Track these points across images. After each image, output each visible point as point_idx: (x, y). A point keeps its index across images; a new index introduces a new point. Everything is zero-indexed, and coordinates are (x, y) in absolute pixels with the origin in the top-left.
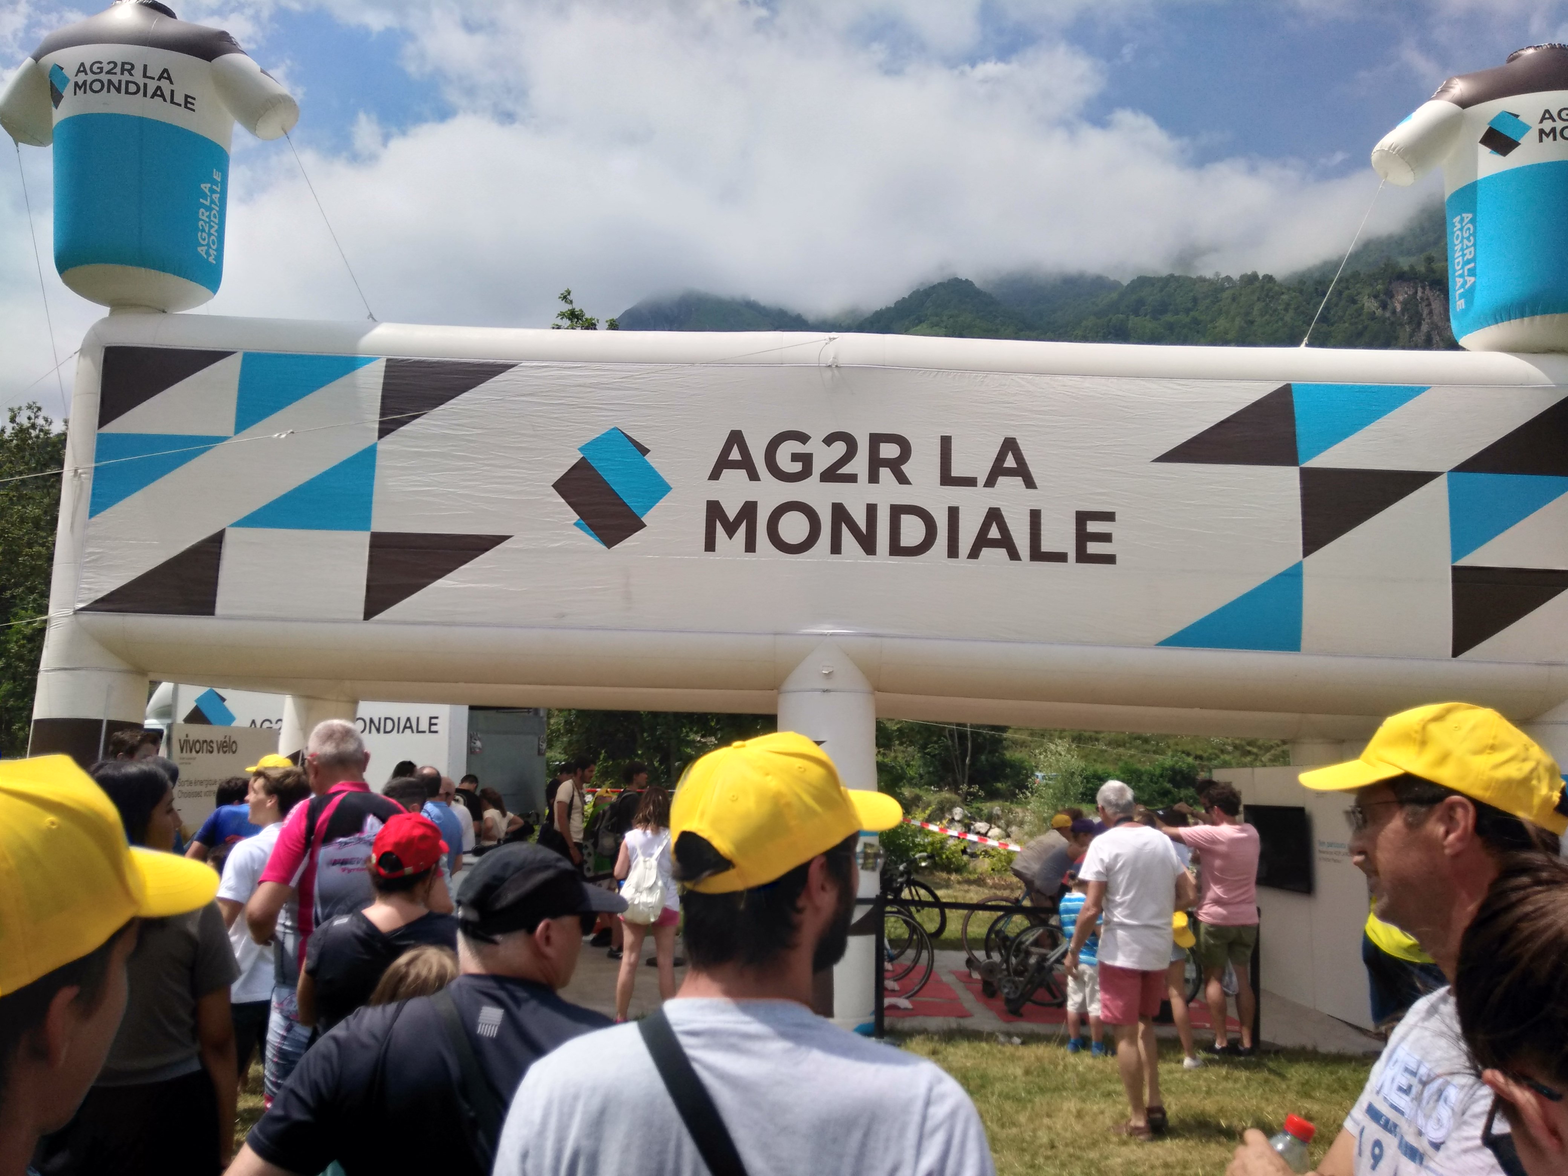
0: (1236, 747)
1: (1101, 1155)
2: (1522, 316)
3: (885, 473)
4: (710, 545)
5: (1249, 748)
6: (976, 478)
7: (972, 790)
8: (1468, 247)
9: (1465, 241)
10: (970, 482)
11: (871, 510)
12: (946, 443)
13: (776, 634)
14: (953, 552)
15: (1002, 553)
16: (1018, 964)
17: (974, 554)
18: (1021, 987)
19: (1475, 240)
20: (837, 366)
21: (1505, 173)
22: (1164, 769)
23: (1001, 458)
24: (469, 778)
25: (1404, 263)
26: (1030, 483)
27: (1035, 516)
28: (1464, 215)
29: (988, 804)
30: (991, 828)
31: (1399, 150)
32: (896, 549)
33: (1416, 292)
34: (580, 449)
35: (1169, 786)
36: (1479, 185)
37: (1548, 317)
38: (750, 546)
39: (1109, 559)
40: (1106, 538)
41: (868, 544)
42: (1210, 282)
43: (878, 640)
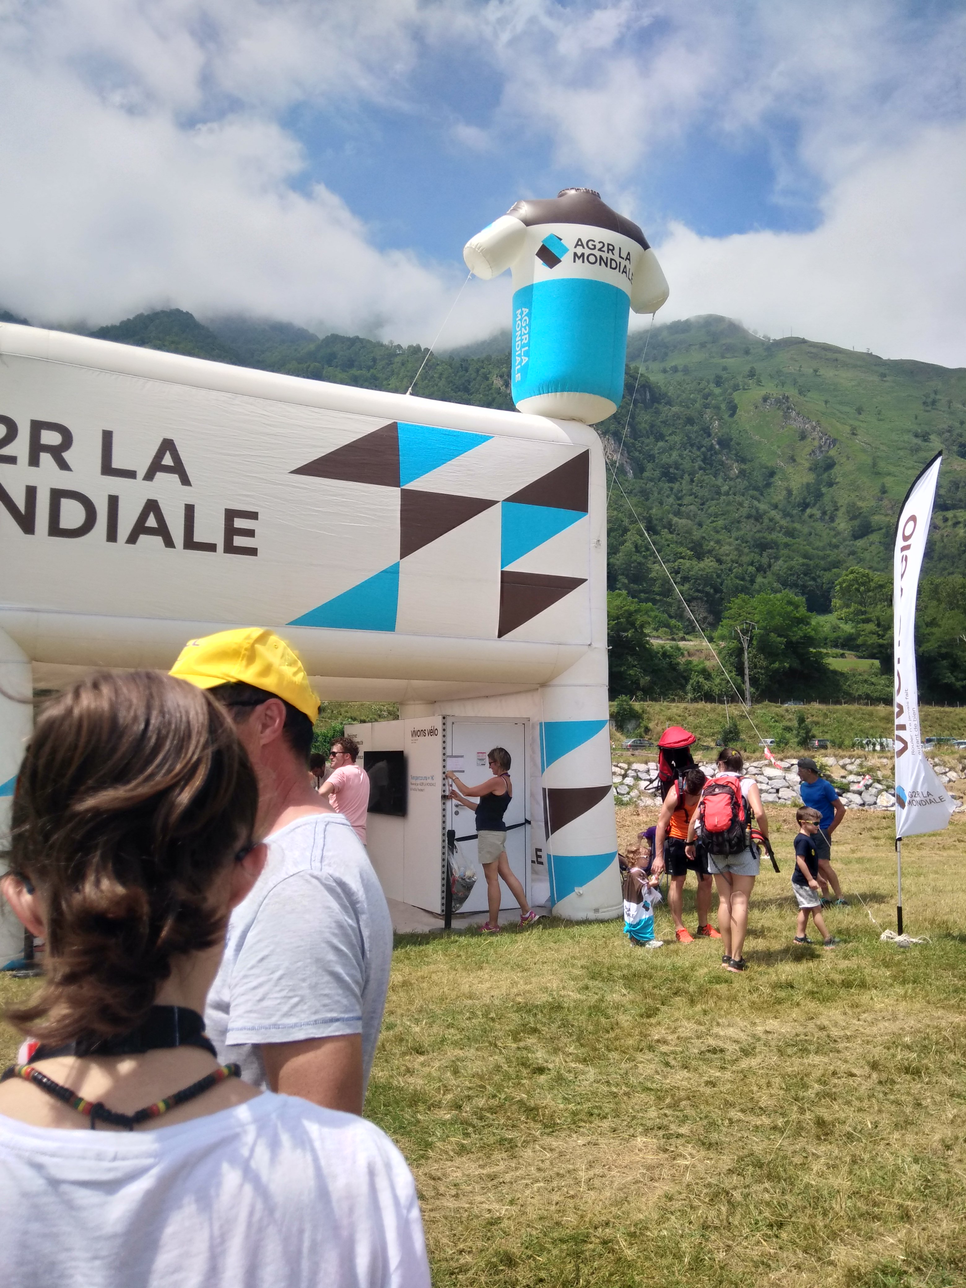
3: (46, 458)
6: (136, 472)
8: (525, 334)
9: (523, 329)
10: (130, 474)
11: (31, 492)
12: (107, 437)
14: (112, 536)
15: (158, 540)
17: (132, 539)
19: (530, 328)
21: (552, 281)
23: (159, 455)
26: (185, 481)
27: (190, 510)
28: (523, 309)
31: (482, 250)
32: (55, 530)
36: (534, 287)
37: (572, 393)
39: (252, 552)
40: (250, 533)
41: (27, 524)
43: (35, 614)
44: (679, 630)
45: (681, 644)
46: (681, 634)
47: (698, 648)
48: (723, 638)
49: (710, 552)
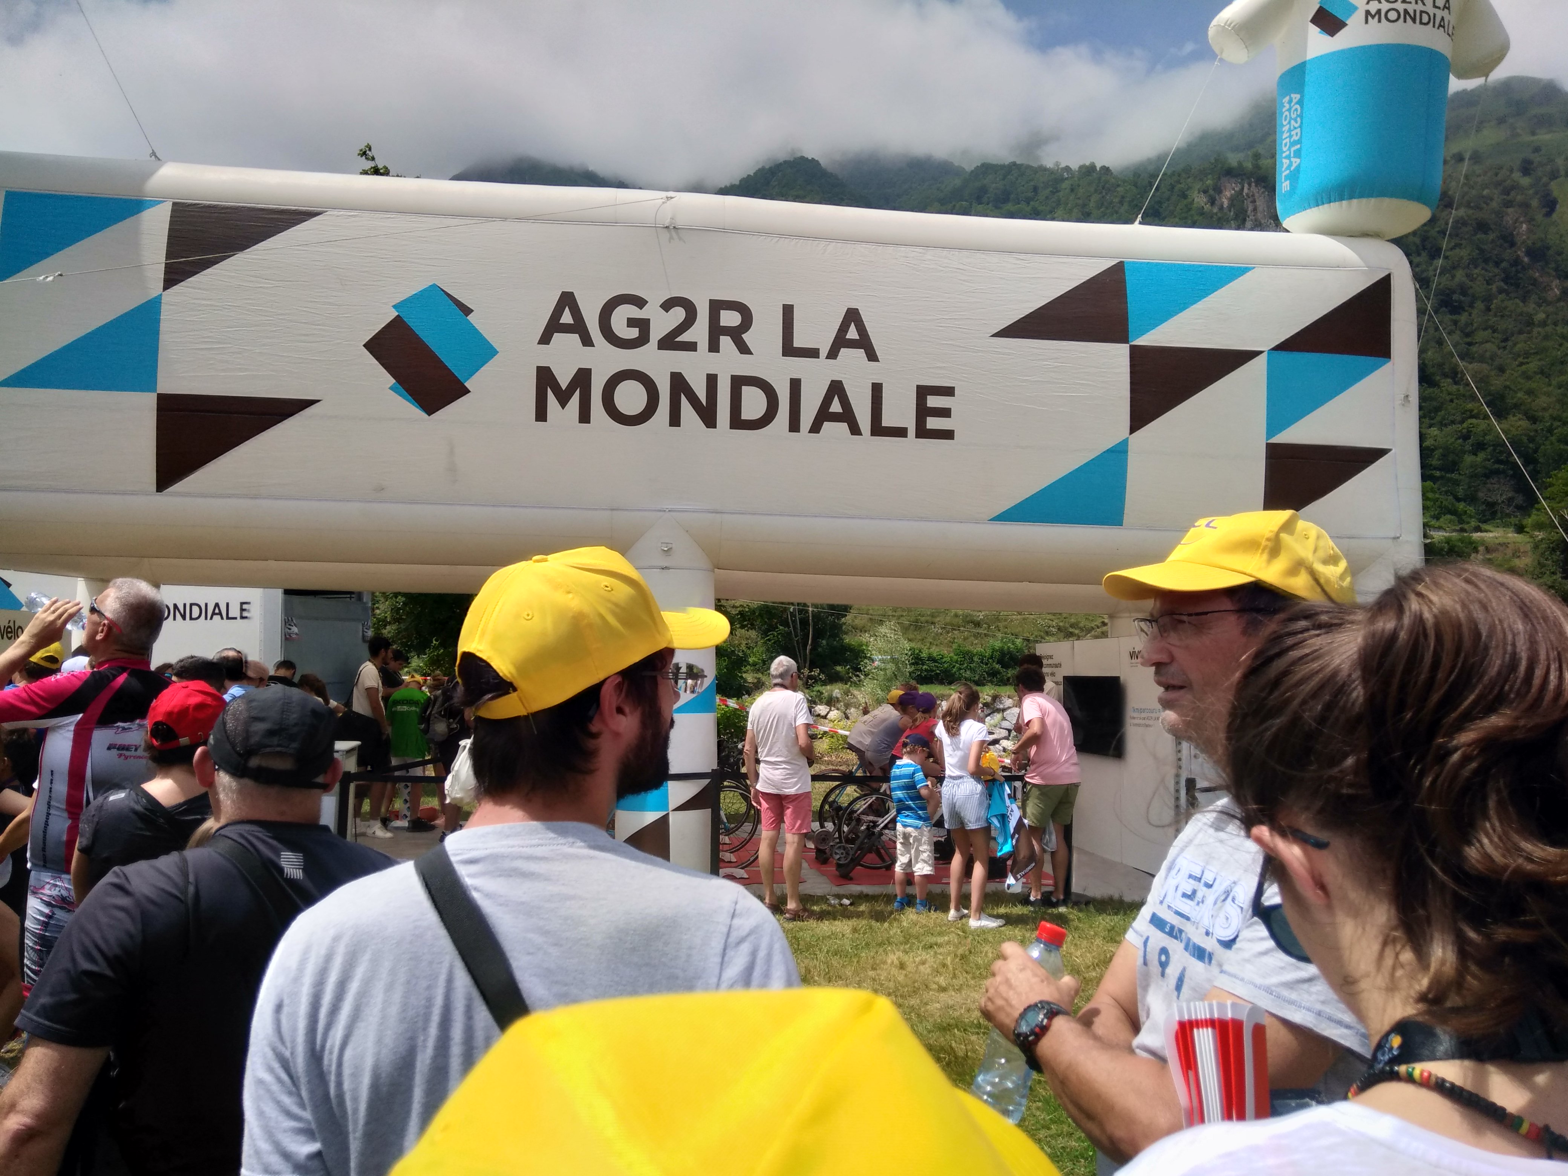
0: (1060, 629)
1: (921, 1001)
2: (1341, 199)
3: (726, 342)
4: (541, 415)
5: (1071, 630)
6: (819, 349)
7: (813, 673)
8: (1295, 128)
9: (1292, 122)
10: (813, 353)
11: (712, 381)
12: (788, 311)
13: (612, 510)
14: (794, 426)
15: (843, 427)
16: (850, 832)
17: (816, 428)
18: (851, 853)
19: (1302, 120)
20: (674, 227)
21: (1333, 53)
22: (994, 650)
23: (843, 329)
24: (285, 664)
25: (1233, 159)
26: (872, 356)
27: (877, 390)
28: (1292, 95)
29: (828, 687)
30: (830, 710)
31: (1235, 26)
32: (737, 423)
33: (1243, 189)
34: (395, 307)
35: (998, 666)
36: (1308, 66)
37: (1364, 200)
38: (585, 416)
39: (948, 435)
40: (945, 413)
41: (708, 417)
42: (1051, 172)
43: (718, 515)
44: (1471, 517)
45: (1476, 536)
46: (1474, 523)
47: (1501, 540)
48: (1540, 526)
49: (1516, 406)
